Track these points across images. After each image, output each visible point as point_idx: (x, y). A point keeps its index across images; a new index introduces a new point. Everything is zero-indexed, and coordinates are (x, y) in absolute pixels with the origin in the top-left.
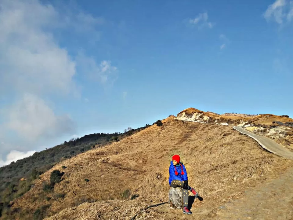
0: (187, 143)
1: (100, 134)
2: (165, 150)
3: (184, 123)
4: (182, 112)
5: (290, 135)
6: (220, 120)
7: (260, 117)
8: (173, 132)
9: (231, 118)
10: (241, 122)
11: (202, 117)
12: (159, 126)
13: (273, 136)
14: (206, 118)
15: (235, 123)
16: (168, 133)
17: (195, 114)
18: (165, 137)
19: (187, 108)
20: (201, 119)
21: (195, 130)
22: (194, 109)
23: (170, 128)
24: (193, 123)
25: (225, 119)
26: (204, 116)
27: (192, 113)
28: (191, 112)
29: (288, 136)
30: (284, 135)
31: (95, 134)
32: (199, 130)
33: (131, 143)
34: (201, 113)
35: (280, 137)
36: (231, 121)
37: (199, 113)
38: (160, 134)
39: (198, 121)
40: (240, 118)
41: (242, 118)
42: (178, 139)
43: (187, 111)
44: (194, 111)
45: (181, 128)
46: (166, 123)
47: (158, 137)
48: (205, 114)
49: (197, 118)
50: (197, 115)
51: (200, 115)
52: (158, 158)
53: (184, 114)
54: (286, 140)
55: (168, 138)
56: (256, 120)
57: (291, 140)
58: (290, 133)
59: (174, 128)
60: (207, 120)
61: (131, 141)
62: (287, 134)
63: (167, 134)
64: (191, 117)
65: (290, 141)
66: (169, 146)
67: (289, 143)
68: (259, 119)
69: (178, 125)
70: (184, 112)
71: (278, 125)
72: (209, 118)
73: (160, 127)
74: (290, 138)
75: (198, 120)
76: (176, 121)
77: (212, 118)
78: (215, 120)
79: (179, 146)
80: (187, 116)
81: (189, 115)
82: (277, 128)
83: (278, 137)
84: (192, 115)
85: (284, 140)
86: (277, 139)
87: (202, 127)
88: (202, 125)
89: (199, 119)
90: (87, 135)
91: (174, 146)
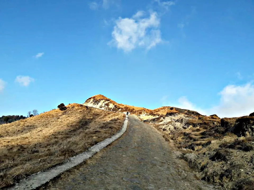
0: (81, 132)
1: (20, 116)
2: (55, 138)
3: (87, 109)
4: (90, 98)
5: (194, 125)
6: (124, 109)
7: (162, 109)
8: (73, 117)
9: (134, 108)
10: (143, 113)
11: (107, 105)
12: (62, 110)
13: (165, 126)
14: (111, 106)
15: (137, 113)
16: (67, 119)
17: (102, 101)
18: (62, 122)
19: (96, 95)
20: (106, 106)
21: (96, 117)
22: (103, 96)
23: (71, 113)
24: (97, 110)
25: (128, 109)
26: (109, 104)
27: (100, 99)
28: (98, 99)
29: (191, 126)
30: (183, 125)
31: (14, 116)
32: (100, 118)
33: (22, 126)
34: (108, 100)
35: (175, 128)
36: (134, 111)
37: (106, 100)
38: (59, 118)
39: (103, 109)
40: (143, 109)
41: (144, 109)
42: (74, 126)
43: (95, 97)
44: (102, 98)
45: (83, 114)
46: (70, 108)
47: (55, 122)
48: (111, 102)
49: (103, 105)
50: (103, 102)
51: (107, 102)
52: (42, 146)
53: (92, 100)
54: (185, 134)
55: (64, 124)
56: (157, 112)
57: (196, 135)
58: (195, 121)
59: (76, 113)
60: (111, 108)
61: (24, 124)
62: (188, 124)
63: (65, 119)
64: (97, 104)
65: (194, 136)
66: (62, 133)
67: (191, 142)
68: (160, 110)
69: (81, 110)
70: (92, 98)
71: (176, 112)
72: (114, 106)
73: (62, 112)
74: (193, 131)
75: (103, 107)
76: (81, 106)
77: (117, 106)
78: (119, 109)
79: (72, 134)
80: (94, 103)
81: (96, 101)
82: (174, 116)
83: (172, 128)
84: (99, 102)
85: (182, 133)
86: (169, 132)
87: (104, 115)
88: (105, 112)
89: (105, 107)
90: (5, 116)
91: (67, 134)
